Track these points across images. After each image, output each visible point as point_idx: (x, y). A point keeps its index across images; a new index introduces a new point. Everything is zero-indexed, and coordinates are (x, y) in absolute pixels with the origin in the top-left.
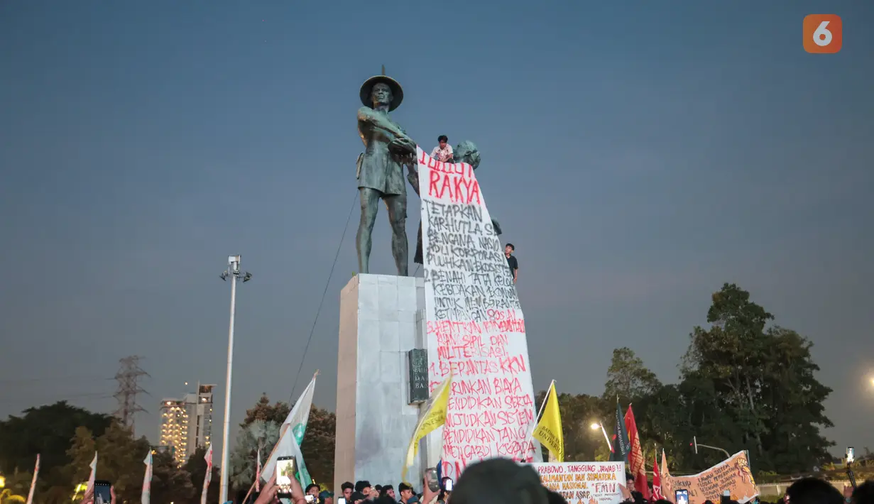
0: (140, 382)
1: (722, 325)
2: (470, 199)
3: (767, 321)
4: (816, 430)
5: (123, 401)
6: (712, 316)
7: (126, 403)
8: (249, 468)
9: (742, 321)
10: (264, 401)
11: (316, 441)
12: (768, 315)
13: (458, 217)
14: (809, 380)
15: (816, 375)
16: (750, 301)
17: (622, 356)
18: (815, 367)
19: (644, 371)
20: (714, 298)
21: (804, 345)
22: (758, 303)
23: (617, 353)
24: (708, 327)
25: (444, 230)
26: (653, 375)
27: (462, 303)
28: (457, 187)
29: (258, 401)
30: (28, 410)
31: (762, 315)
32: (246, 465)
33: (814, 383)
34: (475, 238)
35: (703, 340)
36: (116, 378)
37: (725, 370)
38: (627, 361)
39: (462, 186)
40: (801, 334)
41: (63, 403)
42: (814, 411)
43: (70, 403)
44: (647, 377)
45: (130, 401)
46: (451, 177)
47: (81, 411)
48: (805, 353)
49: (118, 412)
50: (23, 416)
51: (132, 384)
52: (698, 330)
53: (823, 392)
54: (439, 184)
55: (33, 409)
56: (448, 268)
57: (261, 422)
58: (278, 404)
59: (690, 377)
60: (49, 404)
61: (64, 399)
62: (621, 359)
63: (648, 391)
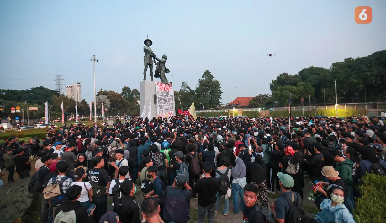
0: (62, 82)
1: (205, 78)
2: (167, 91)
3: (213, 78)
4: (219, 100)
5: (58, 87)
6: (203, 77)
7: (59, 87)
8: (100, 106)
9: (209, 78)
10: (101, 90)
11: (115, 100)
12: (214, 77)
13: (164, 94)
14: (219, 90)
15: (221, 89)
16: (211, 74)
17: (184, 83)
18: (221, 88)
19: (188, 87)
20: (204, 73)
21: (220, 84)
22: (212, 75)
23: (183, 83)
24: (202, 79)
25: (162, 97)
26: (190, 88)
27: (164, 110)
28: (165, 88)
29: (100, 90)
30: (32, 88)
31: (212, 77)
32: (99, 105)
33: (220, 91)
34: (167, 98)
35: (201, 81)
36: (55, 80)
37: (204, 88)
38: (185, 85)
39: (166, 89)
40: (219, 82)
41: (42, 87)
42: (219, 97)
43: (44, 87)
44: (189, 88)
45: (60, 87)
46: (163, 87)
47: (47, 89)
48: (219, 85)
49: (57, 89)
50: (31, 89)
51: (60, 82)
52: (200, 79)
53: (221, 93)
54: (161, 88)
55: (33, 88)
56: (162, 104)
57: (102, 95)
58: (105, 91)
59: (197, 88)
60: (38, 87)
61: (42, 86)
62: (184, 85)
63: (189, 91)
